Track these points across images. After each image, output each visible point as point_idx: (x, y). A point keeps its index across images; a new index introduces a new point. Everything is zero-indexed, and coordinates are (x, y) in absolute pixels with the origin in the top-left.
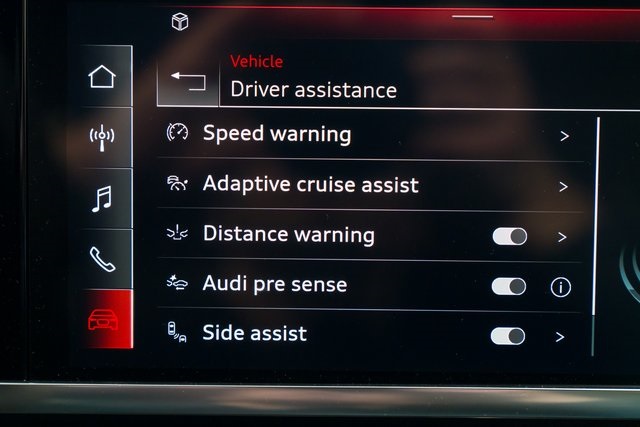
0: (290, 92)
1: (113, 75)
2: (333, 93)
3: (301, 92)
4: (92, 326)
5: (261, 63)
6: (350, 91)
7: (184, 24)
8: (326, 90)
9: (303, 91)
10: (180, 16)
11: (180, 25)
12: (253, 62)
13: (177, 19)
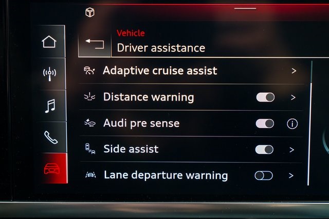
0: (149, 49)
1: (55, 41)
2: (171, 49)
3: (154, 49)
4: (46, 172)
5: (133, 34)
6: (180, 49)
7: (92, 13)
8: (167, 48)
9: (155, 49)
10: (90, 9)
11: (90, 14)
12: (129, 34)
13: (89, 11)
